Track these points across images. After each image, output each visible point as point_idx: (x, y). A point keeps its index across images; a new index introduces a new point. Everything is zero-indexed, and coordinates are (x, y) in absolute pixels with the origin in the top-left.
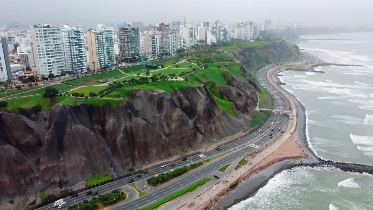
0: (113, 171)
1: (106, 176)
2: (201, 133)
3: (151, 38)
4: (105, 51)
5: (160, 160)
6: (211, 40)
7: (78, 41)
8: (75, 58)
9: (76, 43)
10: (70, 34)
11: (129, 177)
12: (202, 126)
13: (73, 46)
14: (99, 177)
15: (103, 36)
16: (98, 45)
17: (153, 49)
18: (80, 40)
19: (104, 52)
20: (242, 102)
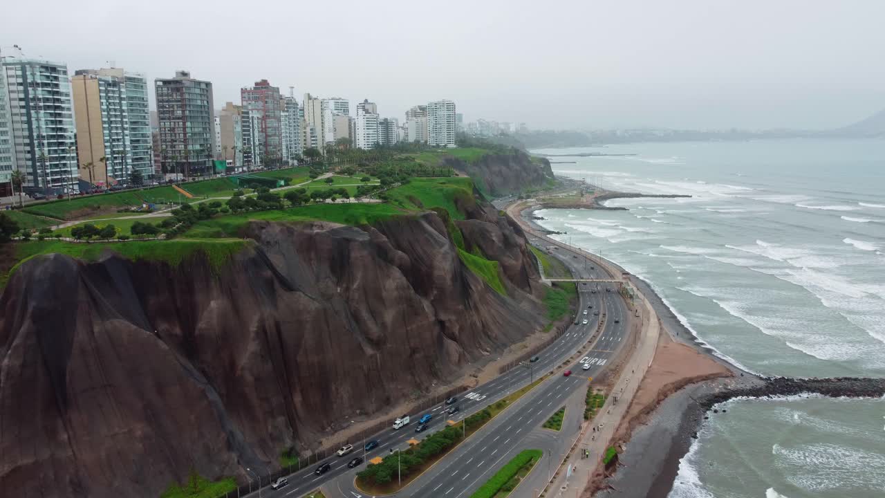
0: (238, 462)
1: (218, 479)
2: (453, 338)
3: (239, 114)
4: (127, 135)
5: (363, 416)
6: (366, 138)
7: (51, 97)
8: (43, 144)
9: (47, 100)
10: (28, 73)
11: (292, 475)
12: (453, 318)
13: (37, 108)
14: (195, 486)
15: (120, 93)
16: (109, 116)
17: (245, 144)
18: (57, 93)
19: (123, 138)
20: (516, 260)
